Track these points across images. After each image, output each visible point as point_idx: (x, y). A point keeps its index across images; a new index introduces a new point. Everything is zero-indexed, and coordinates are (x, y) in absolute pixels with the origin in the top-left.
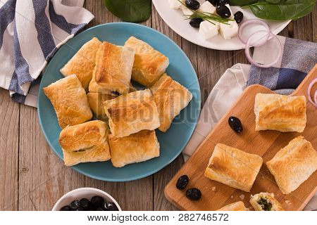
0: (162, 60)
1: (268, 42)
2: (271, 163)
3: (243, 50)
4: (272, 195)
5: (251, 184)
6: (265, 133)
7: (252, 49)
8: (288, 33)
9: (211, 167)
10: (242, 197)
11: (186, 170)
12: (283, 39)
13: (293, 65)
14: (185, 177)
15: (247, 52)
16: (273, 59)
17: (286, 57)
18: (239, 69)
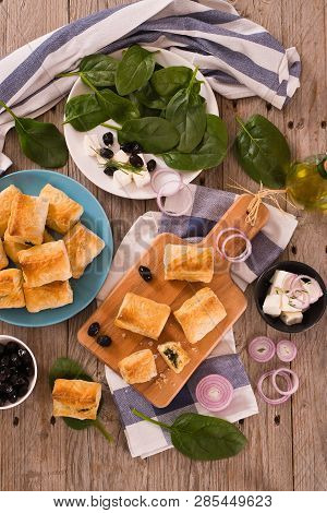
0: (75, 210)
1: (180, 191)
2: (179, 314)
3: (154, 200)
4: (179, 344)
5: (158, 334)
6: (174, 282)
7: (163, 199)
8: (200, 181)
9: (120, 318)
10: (151, 343)
11: (97, 317)
12: (194, 187)
13: (202, 214)
14: (96, 325)
15: (159, 201)
16: (184, 208)
17: (196, 205)
18: (151, 216)
